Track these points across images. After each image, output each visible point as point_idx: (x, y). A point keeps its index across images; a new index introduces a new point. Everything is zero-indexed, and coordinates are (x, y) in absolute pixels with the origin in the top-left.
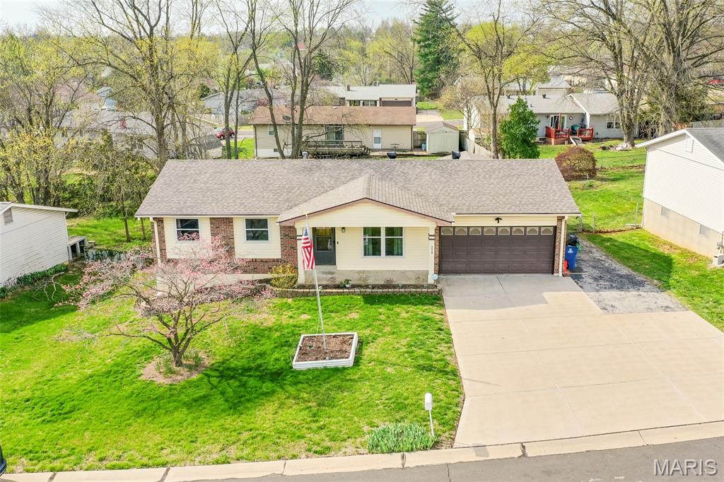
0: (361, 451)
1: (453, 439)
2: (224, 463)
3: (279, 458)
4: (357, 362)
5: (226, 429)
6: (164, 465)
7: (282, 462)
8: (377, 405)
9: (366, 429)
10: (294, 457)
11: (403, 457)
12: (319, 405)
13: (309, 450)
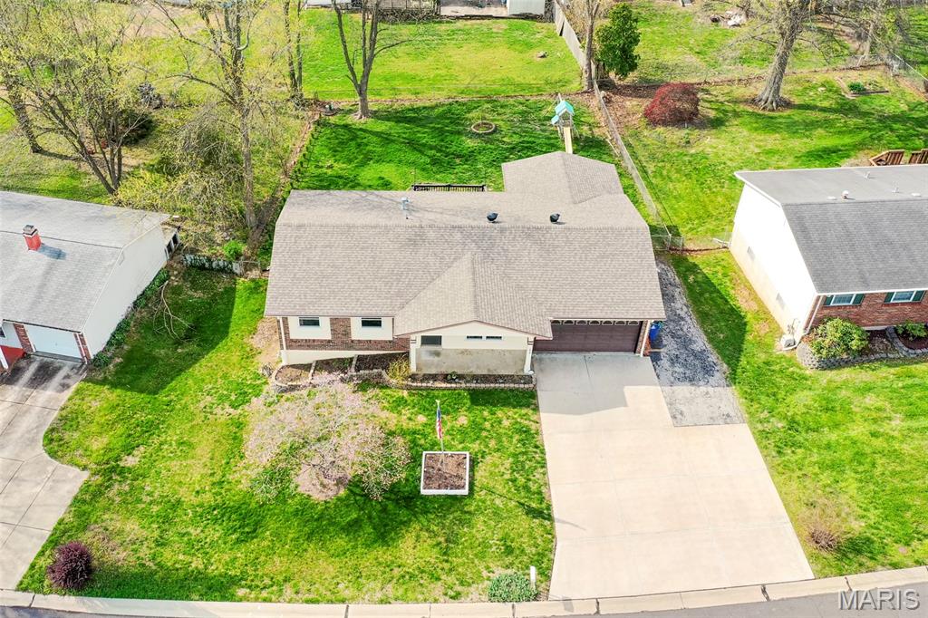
0: (483, 598)
1: (548, 590)
2: (386, 603)
3: (425, 600)
4: (471, 489)
5: (380, 564)
6: (343, 601)
7: (426, 606)
8: (491, 547)
9: (485, 574)
10: (436, 601)
11: (513, 607)
12: (446, 541)
13: (446, 594)
